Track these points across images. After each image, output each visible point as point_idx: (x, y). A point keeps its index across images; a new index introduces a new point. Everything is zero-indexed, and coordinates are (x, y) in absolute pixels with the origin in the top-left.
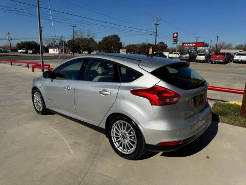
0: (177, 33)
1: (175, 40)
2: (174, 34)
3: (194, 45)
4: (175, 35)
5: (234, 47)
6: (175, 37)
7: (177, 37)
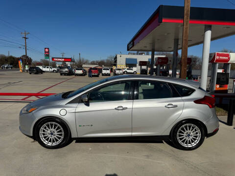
0: (48, 49)
1: (47, 54)
2: (45, 49)
3: (63, 60)
4: (47, 50)
5: (90, 62)
6: (47, 52)
7: (48, 52)
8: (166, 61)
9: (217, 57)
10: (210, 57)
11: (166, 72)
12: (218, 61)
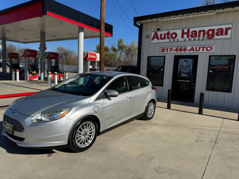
8: (34, 54)
9: (89, 56)
10: (84, 55)
11: (35, 66)
12: (90, 59)
